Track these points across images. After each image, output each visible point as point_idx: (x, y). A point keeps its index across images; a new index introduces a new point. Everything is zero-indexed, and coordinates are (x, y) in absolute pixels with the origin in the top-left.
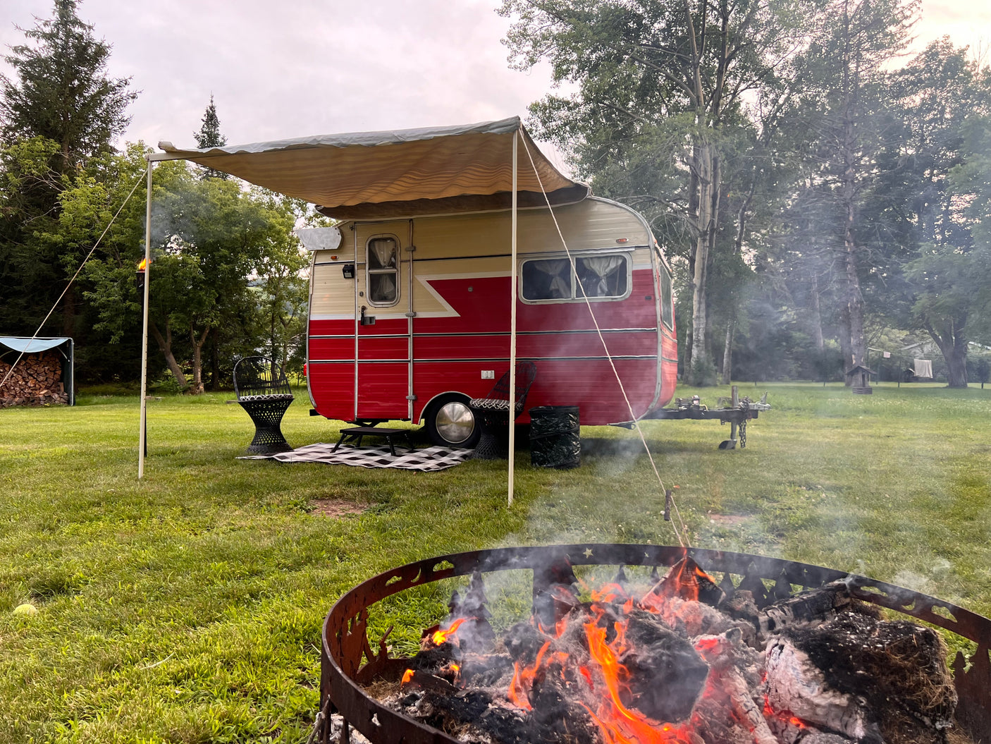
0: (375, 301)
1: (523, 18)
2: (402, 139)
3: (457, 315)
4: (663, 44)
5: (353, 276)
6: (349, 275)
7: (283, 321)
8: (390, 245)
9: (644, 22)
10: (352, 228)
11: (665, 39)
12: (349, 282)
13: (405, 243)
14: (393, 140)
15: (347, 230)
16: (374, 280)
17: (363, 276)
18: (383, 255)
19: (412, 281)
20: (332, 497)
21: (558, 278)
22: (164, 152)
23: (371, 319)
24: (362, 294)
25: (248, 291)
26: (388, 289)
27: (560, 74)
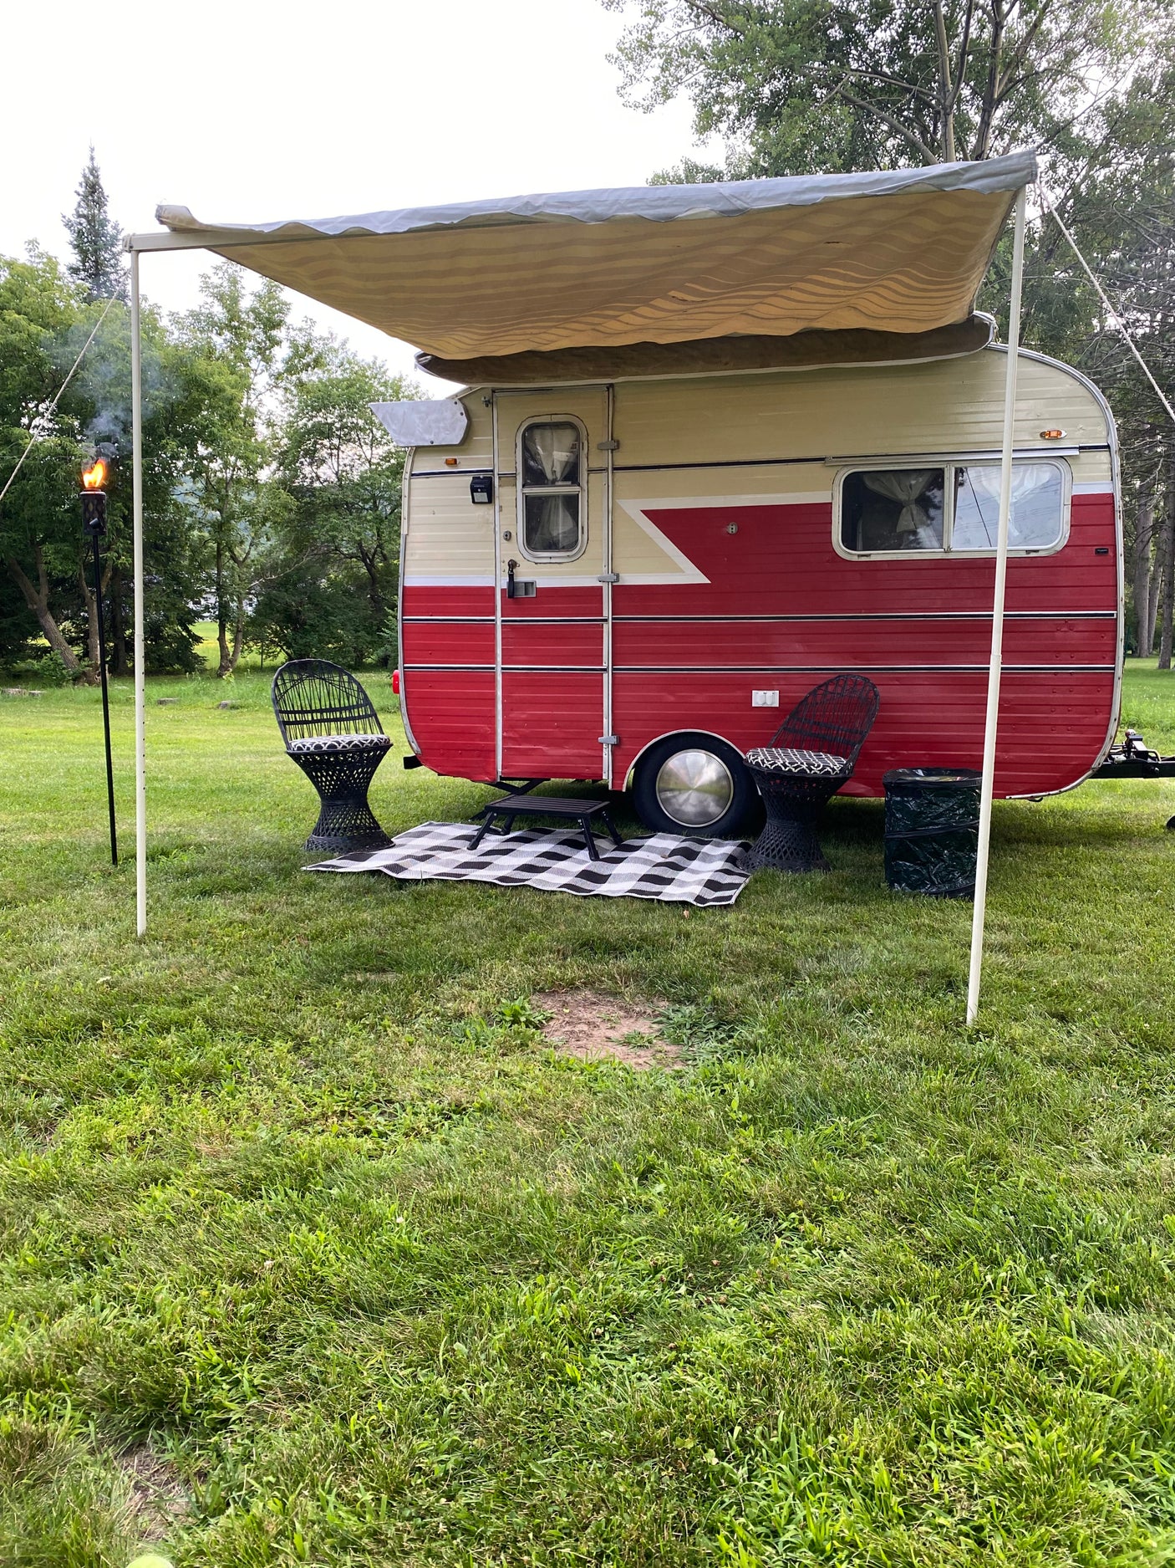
0: (535, 549)
1: (646, 14)
2: (739, 204)
3: (702, 579)
4: (886, 69)
5: (490, 500)
6: (483, 497)
7: (234, 558)
8: (568, 437)
9: (857, 28)
10: (488, 403)
11: (891, 62)
12: (482, 511)
13: (596, 432)
14: (720, 206)
15: (477, 407)
16: (535, 511)
17: (512, 500)
18: (555, 457)
19: (612, 511)
20: (572, 986)
21: (913, 506)
22: (165, 229)
23: (528, 585)
24: (508, 536)
25: (176, 505)
26: (560, 525)
27: (707, 120)
